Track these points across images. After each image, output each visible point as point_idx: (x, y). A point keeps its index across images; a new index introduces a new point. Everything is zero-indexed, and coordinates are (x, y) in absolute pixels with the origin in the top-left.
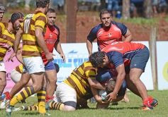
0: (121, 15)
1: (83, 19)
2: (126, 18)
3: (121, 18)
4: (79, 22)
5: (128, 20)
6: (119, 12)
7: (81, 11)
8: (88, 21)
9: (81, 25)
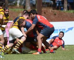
0: (63, 9)
1: (45, 11)
2: (66, 10)
3: (63, 10)
4: (43, 12)
5: (66, 11)
6: (62, 7)
7: (44, 7)
8: (47, 12)
9: (44, 14)
